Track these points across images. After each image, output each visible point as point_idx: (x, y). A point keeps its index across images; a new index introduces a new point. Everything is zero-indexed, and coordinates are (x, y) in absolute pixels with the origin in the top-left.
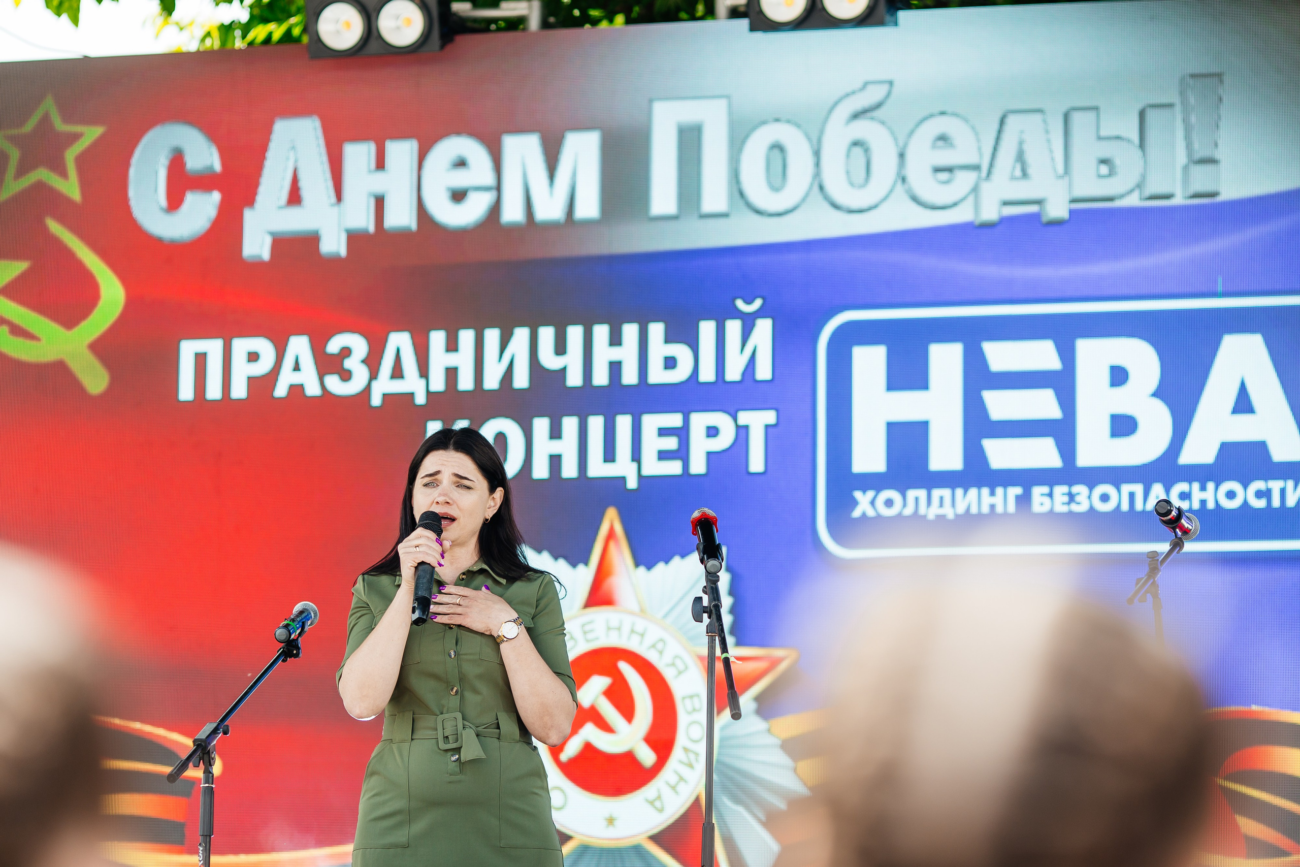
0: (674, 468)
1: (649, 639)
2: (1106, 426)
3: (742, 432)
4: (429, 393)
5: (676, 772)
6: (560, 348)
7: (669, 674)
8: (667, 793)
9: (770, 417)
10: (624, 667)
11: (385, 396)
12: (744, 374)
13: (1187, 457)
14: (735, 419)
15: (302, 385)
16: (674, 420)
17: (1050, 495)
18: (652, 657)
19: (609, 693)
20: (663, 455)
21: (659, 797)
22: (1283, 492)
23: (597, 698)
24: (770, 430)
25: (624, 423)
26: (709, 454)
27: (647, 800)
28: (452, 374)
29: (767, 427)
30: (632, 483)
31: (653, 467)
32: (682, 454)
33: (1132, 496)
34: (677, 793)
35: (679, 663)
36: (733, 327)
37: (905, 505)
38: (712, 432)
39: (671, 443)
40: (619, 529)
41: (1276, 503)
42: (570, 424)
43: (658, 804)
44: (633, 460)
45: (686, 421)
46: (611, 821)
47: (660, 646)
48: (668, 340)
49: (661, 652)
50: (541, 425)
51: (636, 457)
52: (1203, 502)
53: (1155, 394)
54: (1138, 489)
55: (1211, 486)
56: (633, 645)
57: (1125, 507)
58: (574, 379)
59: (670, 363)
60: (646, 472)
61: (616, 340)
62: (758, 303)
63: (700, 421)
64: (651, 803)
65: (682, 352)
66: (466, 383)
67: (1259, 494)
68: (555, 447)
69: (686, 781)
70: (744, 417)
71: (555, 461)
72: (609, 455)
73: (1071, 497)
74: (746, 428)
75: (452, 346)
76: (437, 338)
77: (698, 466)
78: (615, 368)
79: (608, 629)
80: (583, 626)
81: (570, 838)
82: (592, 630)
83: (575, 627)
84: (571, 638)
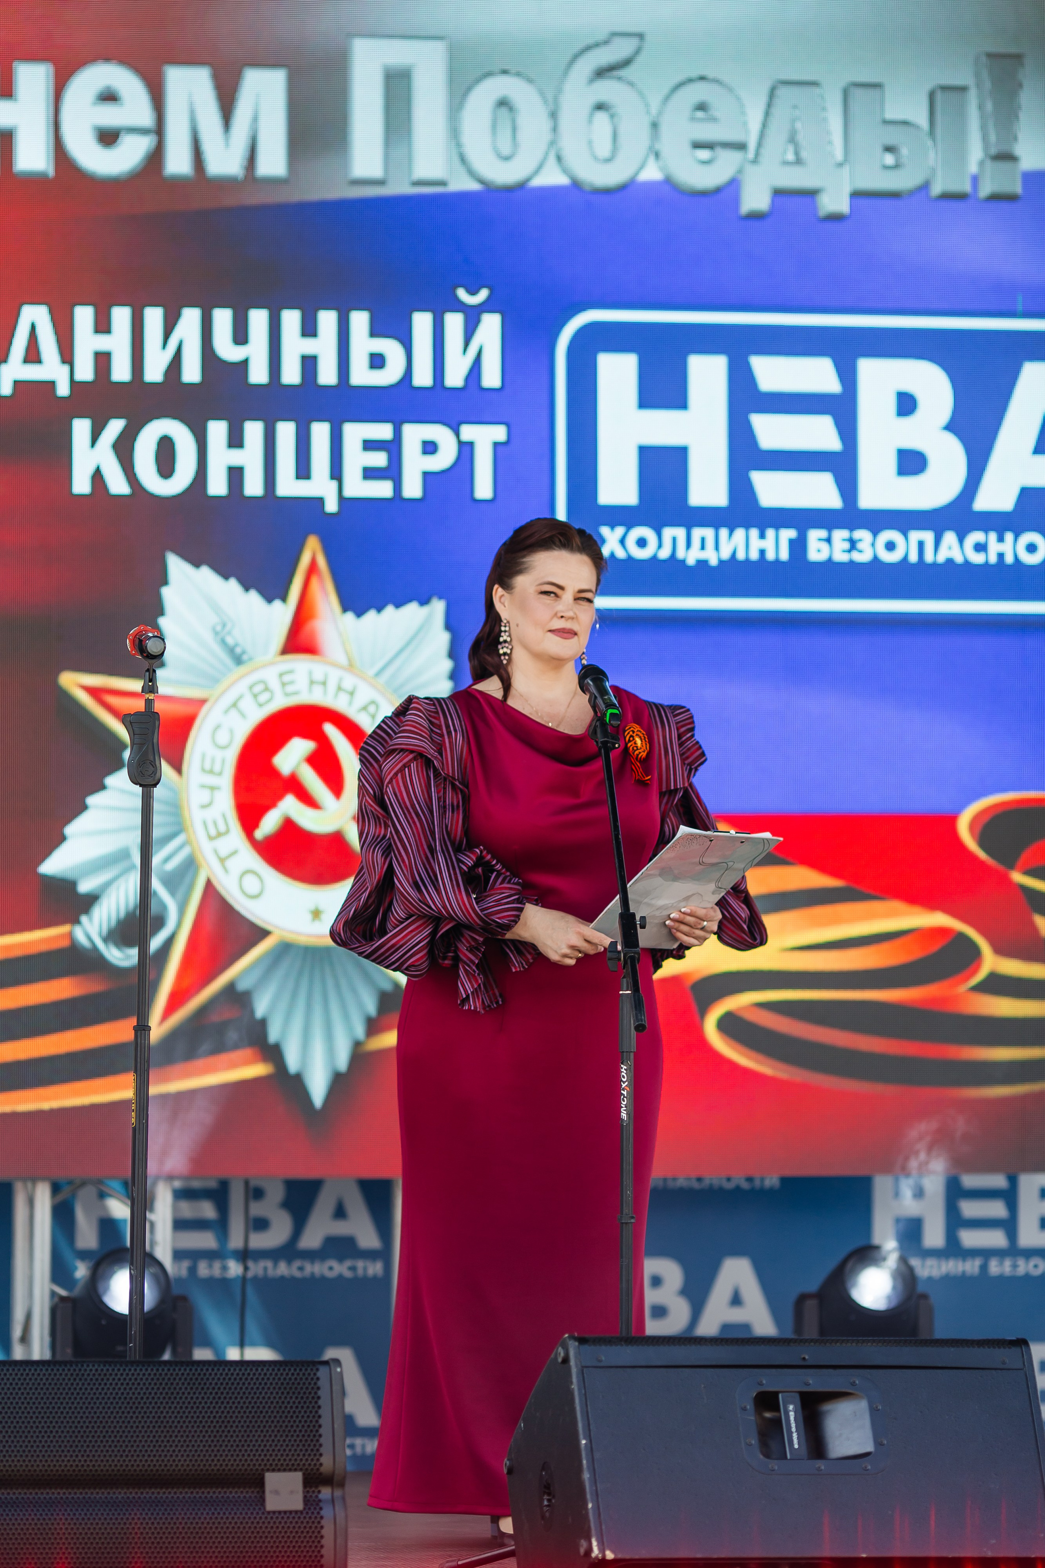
0: (383, 489)
1: (359, 701)
3: (466, 450)
4: (73, 383)
6: (241, 336)
9: (499, 433)
10: (330, 730)
11: (16, 383)
12: (468, 379)
14: (457, 434)
16: (383, 431)
17: (829, 541)
18: (362, 721)
19: (312, 760)
20: (370, 474)
23: (298, 765)
24: (499, 448)
25: (320, 432)
26: (426, 475)
28: (103, 360)
29: (496, 445)
30: (331, 506)
31: (357, 487)
32: (393, 472)
36: (454, 322)
37: (660, 546)
38: (430, 448)
39: (380, 459)
40: (321, 560)
42: (254, 430)
45: (398, 433)
46: (315, 916)
47: (371, 709)
48: (374, 333)
49: (373, 717)
50: (217, 430)
51: (336, 473)
52: (1001, 556)
53: (948, 428)
55: (1009, 537)
56: (340, 705)
57: (913, 558)
58: (258, 375)
59: (377, 361)
60: (348, 493)
61: (309, 329)
62: (483, 294)
63: (414, 434)
65: (391, 348)
66: (121, 372)
68: (236, 457)
70: (468, 432)
71: (236, 474)
72: (303, 471)
73: (853, 545)
74: (471, 445)
75: (103, 326)
76: (84, 316)
77: (413, 488)
78: (309, 363)
79: (312, 682)
80: (281, 675)
81: (264, 933)
82: (292, 682)
83: (271, 675)
84: (267, 689)
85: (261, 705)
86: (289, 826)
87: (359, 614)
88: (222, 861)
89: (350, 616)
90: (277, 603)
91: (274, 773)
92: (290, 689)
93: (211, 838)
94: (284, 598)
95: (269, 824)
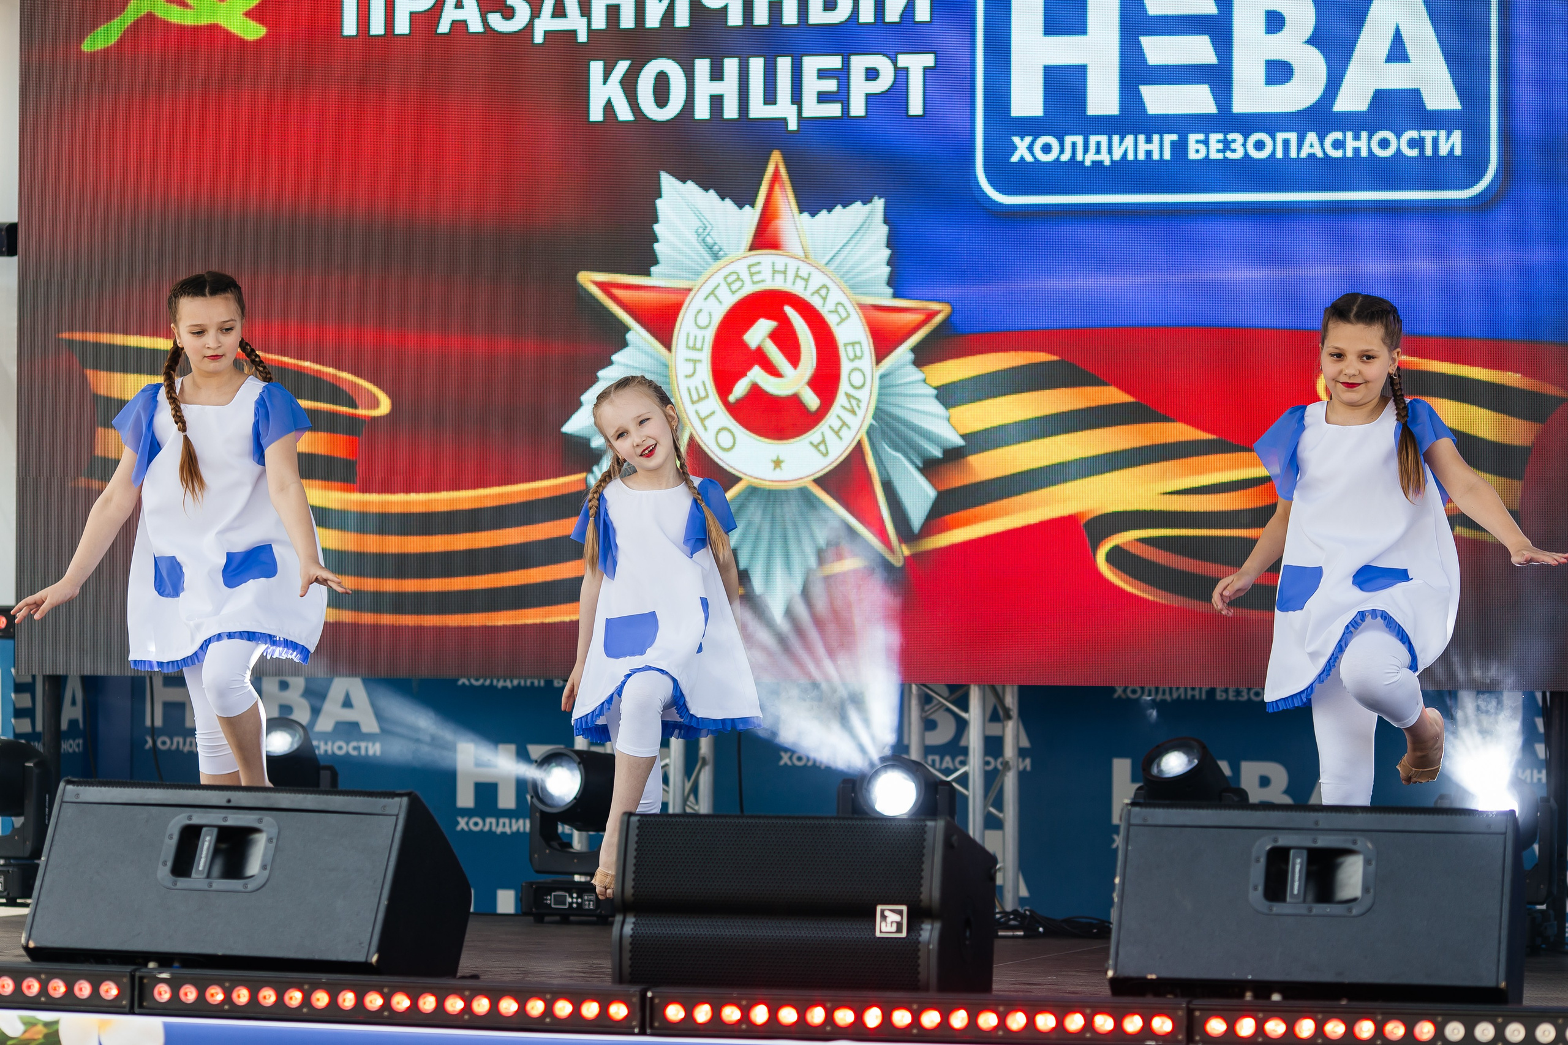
0: (833, 110)
1: (814, 285)
2: (1261, 73)
3: (902, 74)
4: (590, 31)
5: (839, 417)
7: (832, 320)
8: (830, 437)
9: (929, 60)
10: (789, 310)
11: (547, 33)
12: (902, 16)
13: (1341, 105)
14: (894, 62)
15: (465, 21)
16: (835, 62)
17: (1206, 142)
18: (816, 302)
19: (774, 336)
20: (824, 98)
21: (823, 441)
22: (1435, 141)
23: (763, 340)
24: (928, 72)
25: (784, 64)
26: (869, 97)
27: (811, 443)
28: (613, 11)
29: (926, 69)
30: (793, 126)
31: (812, 109)
32: (842, 96)
33: (1286, 143)
34: (840, 438)
35: (840, 309)
37: (1062, 151)
38: (872, 74)
39: (831, 85)
40: (783, 171)
41: (1429, 152)
42: (731, 65)
43: (822, 448)
44: (793, 103)
45: (846, 63)
46: (778, 463)
47: (823, 292)
49: (824, 299)
50: (702, 66)
51: (797, 98)
52: (1357, 150)
53: (1309, 42)
54: (1293, 137)
55: (1364, 135)
56: (797, 289)
57: (1279, 154)
58: (735, 18)
59: (830, 4)
60: (805, 114)
63: (859, 64)
64: (816, 447)
66: (627, 20)
67: (1412, 143)
68: (717, 88)
69: (849, 428)
70: (903, 60)
71: (717, 101)
72: (770, 98)
73: (1227, 145)
74: (906, 69)
77: (858, 108)
78: (775, 8)
79: (774, 272)
80: (750, 267)
81: (738, 479)
82: (759, 272)
83: (741, 267)
84: (738, 279)
85: (733, 293)
86: (756, 391)
87: (813, 215)
88: (702, 420)
89: (806, 215)
90: (747, 208)
91: (745, 345)
92: (756, 278)
93: (693, 402)
94: (753, 205)
95: (740, 389)
